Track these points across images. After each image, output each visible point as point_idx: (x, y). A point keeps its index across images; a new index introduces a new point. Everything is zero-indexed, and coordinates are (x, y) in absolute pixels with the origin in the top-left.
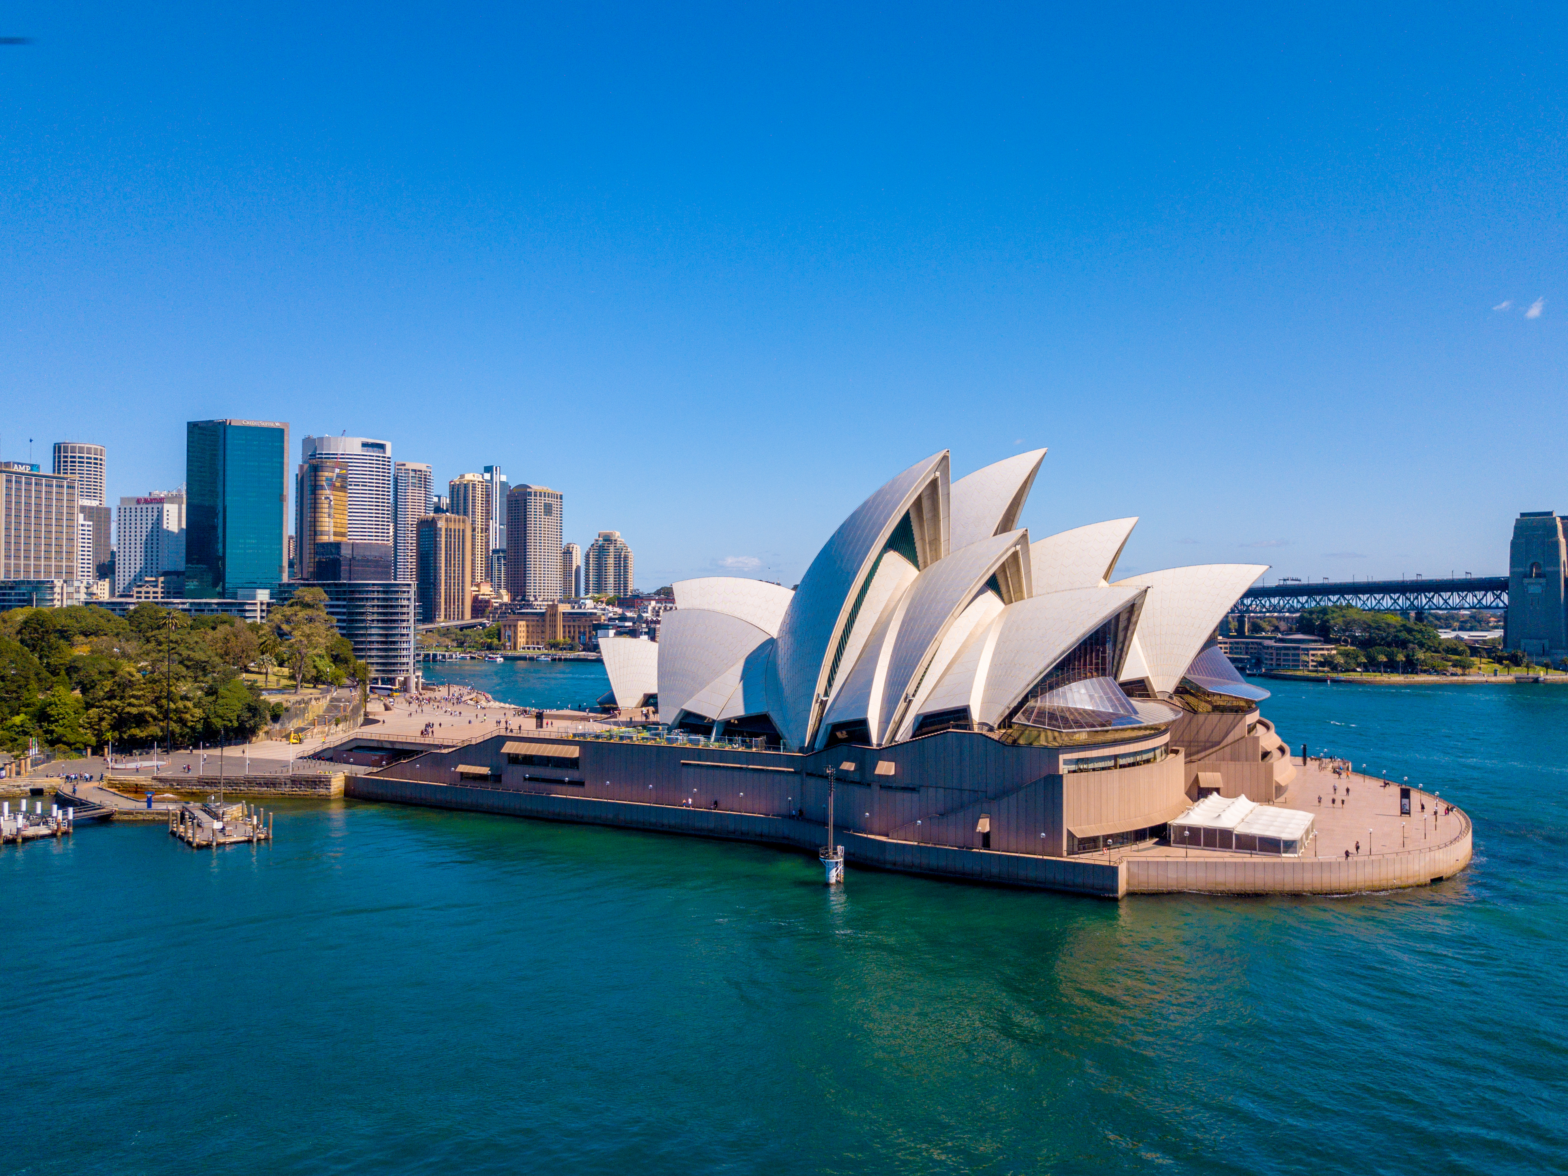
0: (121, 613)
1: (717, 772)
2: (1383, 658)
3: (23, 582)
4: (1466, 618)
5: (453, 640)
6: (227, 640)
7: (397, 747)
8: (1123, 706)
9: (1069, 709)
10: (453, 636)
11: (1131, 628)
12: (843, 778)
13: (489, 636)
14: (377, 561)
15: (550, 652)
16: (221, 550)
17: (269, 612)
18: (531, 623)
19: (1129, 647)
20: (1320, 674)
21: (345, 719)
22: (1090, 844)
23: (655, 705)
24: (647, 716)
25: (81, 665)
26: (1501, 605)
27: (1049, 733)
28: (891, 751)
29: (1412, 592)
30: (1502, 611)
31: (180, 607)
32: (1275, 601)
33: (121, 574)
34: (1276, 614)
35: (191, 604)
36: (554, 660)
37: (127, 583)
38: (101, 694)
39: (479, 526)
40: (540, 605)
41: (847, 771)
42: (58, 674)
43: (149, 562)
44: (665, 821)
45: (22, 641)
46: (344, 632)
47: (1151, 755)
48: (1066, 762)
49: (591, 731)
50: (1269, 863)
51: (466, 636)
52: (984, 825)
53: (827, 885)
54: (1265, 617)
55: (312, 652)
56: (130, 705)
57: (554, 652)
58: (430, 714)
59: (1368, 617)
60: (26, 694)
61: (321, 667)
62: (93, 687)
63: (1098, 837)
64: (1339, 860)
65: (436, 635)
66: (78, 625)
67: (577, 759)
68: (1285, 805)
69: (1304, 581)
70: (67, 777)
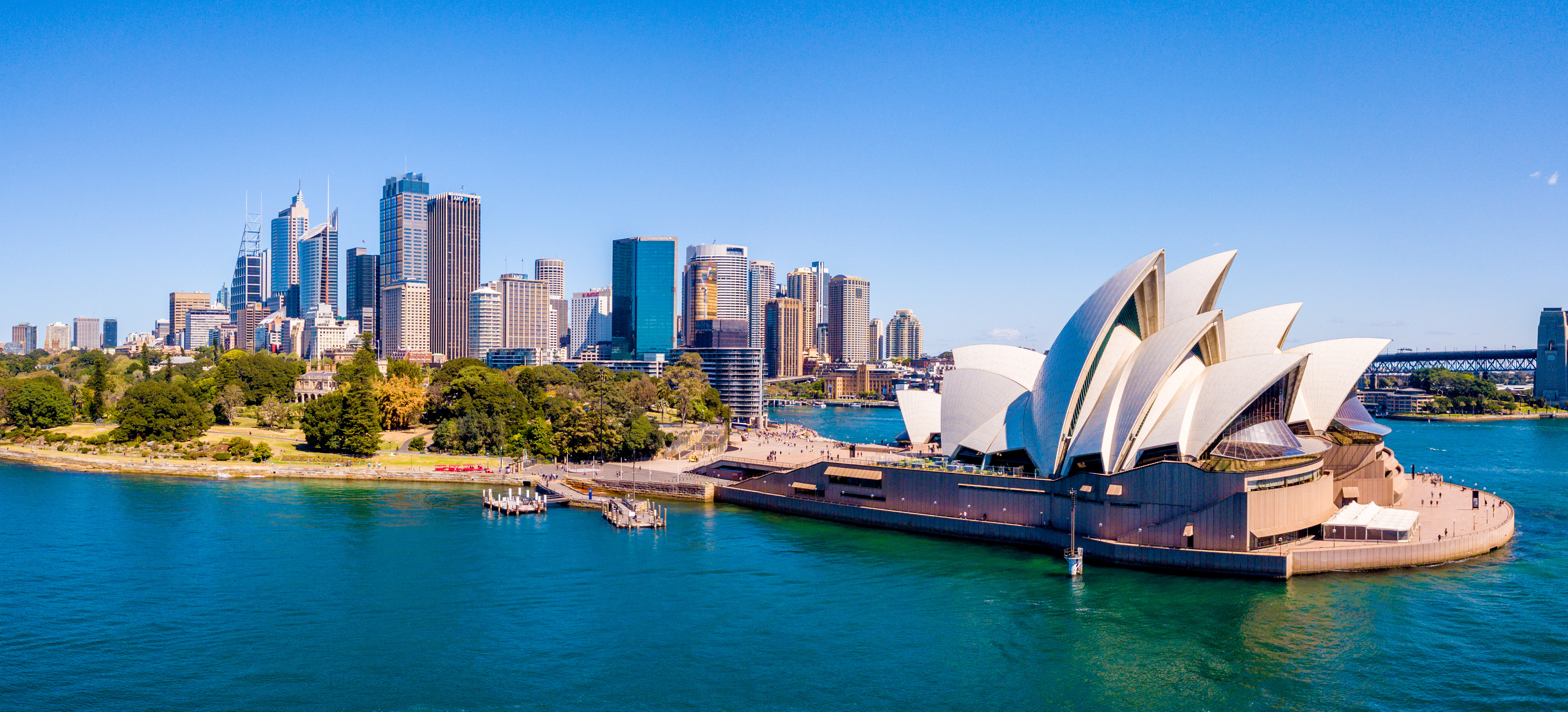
0: (574, 369)
1: (986, 492)
2: (1463, 404)
3: (519, 350)
4: (1513, 376)
5: (790, 391)
6: (637, 389)
7: (751, 467)
8: (1291, 441)
9: (1252, 444)
10: (790, 388)
11: (1297, 384)
12: (1082, 498)
13: (815, 388)
14: (738, 333)
15: (860, 401)
16: (634, 327)
17: (664, 369)
18: (846, 379)
19: (1295, 398)
20: (1424, 416)
21: (715, 446)
22: (1267, 541)
23: (939, 441)
24: (932, 450)
25: (550, 404)
26: (1533, 368)
27: (1238, 462)
28: (1119, 477)
29: (1481, 359)
30: (1533, 372)
31: (609, 365)
32: (1395, 364)
33: (574, 344)
34: (1395, 374)
35: (615, 363)
36: (863, 406)
37: (577, 349)
38: (562, 422)
39: (808, 306)
40: (853, 366)
41: (1086, 493)
42: (538, 409)
43: (590, 336)
44: (946, 528)
45: (519, 387)
46: (714, 384)
47: (1310, 476)
48: (1250, 483)
49: (890, 460)
50: (1389, 548)
51: (798, 387)
52: (1189, 531)
53: (1070, 576)
54: (1388, 376)
55: (692, 398)
56: (579, 430)
57: (863, 401)
58: (773, 445)
59: (1454, 376)
60: (521, 422)
61: (698, 409)
62: (557, 418)
63: (1272, 537)
64: (1434, 542)
65: (778, 387)
66: (549, 377)
67: (880, 481)
68: (1400, 507)
69: (1414, 351)
70: (544, 476)
